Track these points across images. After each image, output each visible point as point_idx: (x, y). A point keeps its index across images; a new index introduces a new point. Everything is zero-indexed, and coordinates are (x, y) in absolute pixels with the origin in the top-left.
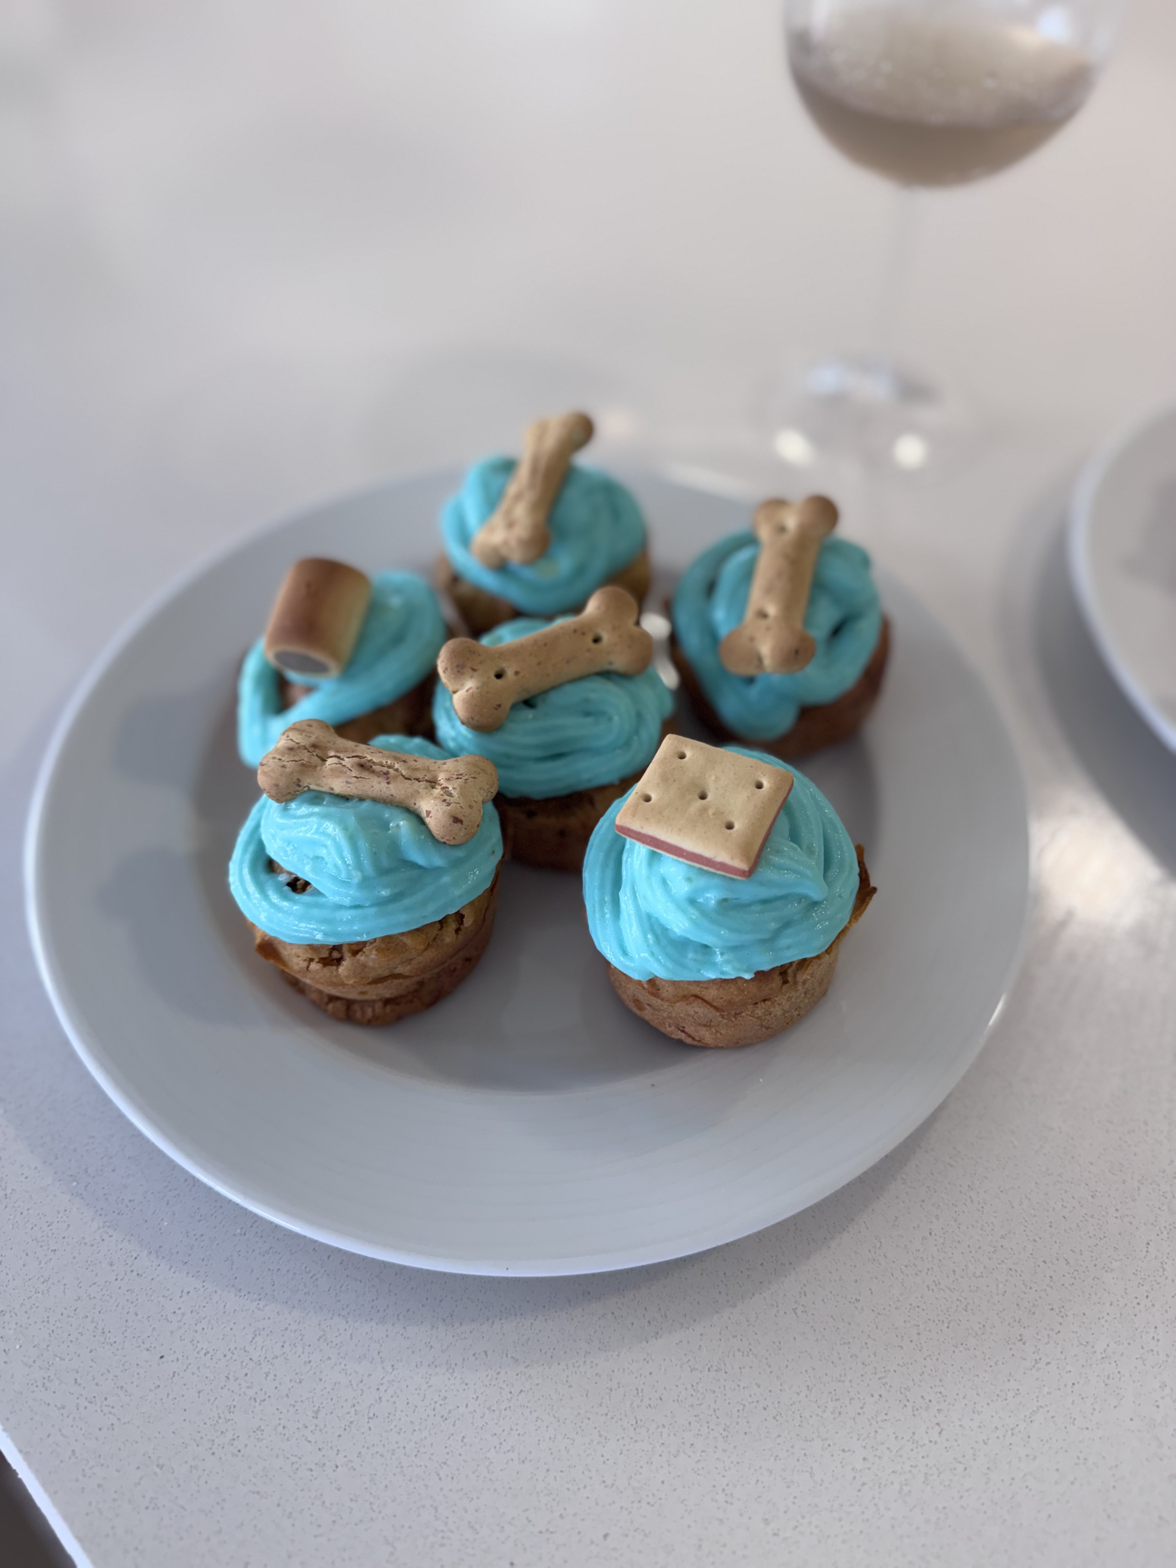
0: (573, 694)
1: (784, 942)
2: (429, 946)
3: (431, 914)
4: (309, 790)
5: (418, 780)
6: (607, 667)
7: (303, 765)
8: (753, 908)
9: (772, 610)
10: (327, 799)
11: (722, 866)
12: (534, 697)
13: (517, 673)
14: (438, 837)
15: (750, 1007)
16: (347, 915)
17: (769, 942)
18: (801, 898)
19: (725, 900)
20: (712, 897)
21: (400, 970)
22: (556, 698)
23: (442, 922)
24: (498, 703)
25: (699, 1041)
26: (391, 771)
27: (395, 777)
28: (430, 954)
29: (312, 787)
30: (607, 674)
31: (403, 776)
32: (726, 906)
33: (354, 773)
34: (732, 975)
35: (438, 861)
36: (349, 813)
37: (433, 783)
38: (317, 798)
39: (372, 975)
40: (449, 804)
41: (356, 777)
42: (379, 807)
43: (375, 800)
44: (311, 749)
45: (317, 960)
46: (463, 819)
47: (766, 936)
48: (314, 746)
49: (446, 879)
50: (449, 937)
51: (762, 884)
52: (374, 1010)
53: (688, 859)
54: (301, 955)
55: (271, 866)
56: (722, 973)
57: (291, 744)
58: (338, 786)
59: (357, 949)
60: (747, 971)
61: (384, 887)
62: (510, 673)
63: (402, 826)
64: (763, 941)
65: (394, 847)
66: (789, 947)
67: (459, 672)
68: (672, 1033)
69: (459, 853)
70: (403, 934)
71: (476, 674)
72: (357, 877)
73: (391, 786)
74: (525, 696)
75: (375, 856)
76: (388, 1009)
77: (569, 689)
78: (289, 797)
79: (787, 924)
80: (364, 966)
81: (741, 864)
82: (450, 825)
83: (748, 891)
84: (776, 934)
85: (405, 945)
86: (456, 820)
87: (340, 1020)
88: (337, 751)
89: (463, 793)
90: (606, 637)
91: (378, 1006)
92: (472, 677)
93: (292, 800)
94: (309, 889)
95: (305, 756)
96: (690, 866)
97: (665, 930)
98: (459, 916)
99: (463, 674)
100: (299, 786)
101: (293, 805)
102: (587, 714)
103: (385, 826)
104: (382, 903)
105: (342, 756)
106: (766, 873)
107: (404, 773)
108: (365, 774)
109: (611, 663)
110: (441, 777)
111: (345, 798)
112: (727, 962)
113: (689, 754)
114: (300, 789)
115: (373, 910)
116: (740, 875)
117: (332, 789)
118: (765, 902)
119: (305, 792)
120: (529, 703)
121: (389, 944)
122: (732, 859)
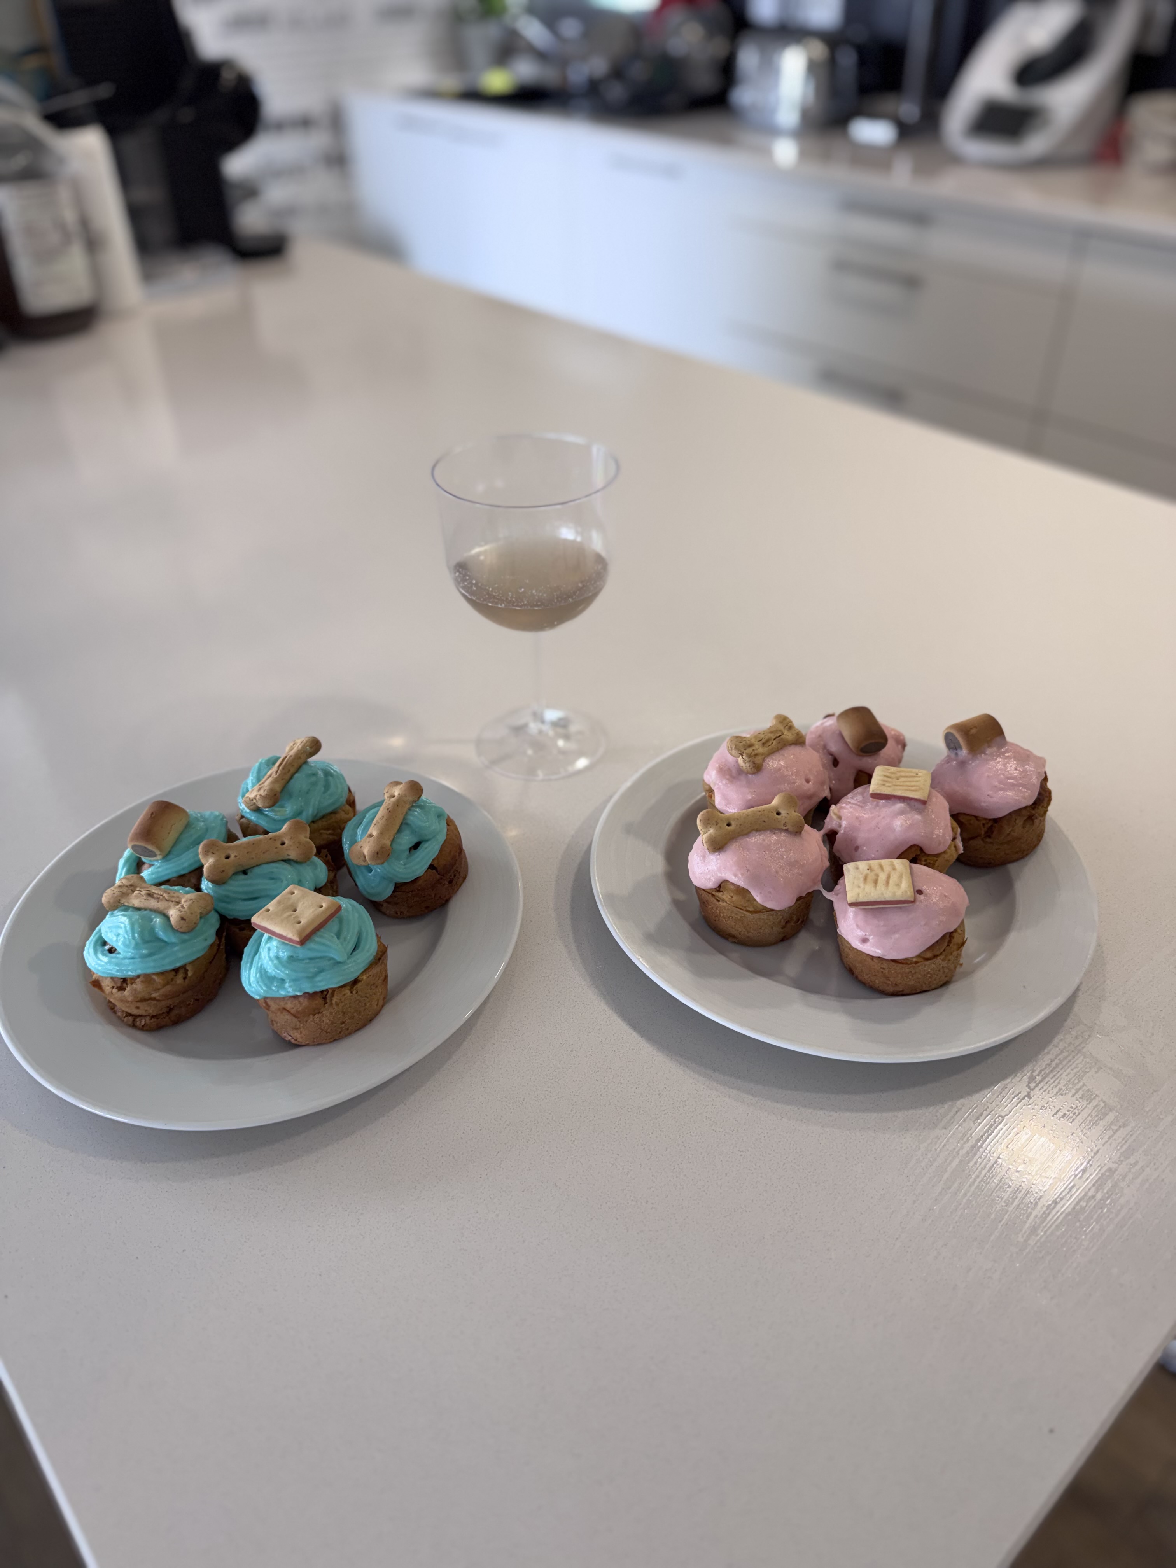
0: (266, 868)
1: (318, 979)
2: (168, 983)
3: (168, 964)
4: (124, 905)
5: (172, 901)
6: (287, 858)
7: (123, 893)
8: (305, 961)
9: (375, 833)
10: (131, 909)
11: (290, 940)
12: (247, 869)
13: (236, 856)
14: (174, 927)
15: (311, 1016)
16: (127, 961)
17: (311, 978)
18: (331, 959)
19: (292, 957)
20: (284, 955)
21: (155, 995)
22: (257, 870)
23: (176, 971)
24: (223, 869)
25: (296, 1040)
26: (161, 897)
27: (162, 900)
28: (168, 988)
29: (126, 904)
30: (287, 861)
31: (166, 900)
32: (291, 959)
33: (144, 897)
34: (292, 994)
35: (172, 938)
36: (136, 915)
37: (178, 903)
38: (127, 908)
39: (140, 996)
40: (181, 912)
41: (145, 899)
42: (151, 913)
43: (151, 910)
44: (129, 887)
45: (115, 987)
46: (186, 919)
47: (310, 975)
48: (131, 885)
49: (176, 948)
50: (179, 980)
51: (309, 949)
52: (145, 1021)
53: (278, 938)
54: (109, 985)
55: (105, 943)
56: (288, 992)
57: (121, 884)
58: (136, 903)
59: (133, 979)
60: (300, 991)
61: (146, 949)
62: (232, 856)
63: (158, 920)
64: (308, 978)
65: (152, 930)
66: (320, 981)
67: (206, 854)
68: (285, 1037)
69: (186, 937)
70: (154, 974)
71: (214, 855)
72: (133, 942)
73: (159, 903)
74: (242, 869)
75: (141, 934)
76: (153, 1020)
77: (265, 866)
78: (114, 908)
79: (321, 971)
80: (135, 990)
81: (297, 939)
82: (180, 921)
83: (302, 952)
84: (316, 974)
85: (154, 980)
86: (183, 919)
87: (129, 1025)
88: (141, 888)
89: (190, 907)
90: (287, 842)
91: (148, 1018)
92: (212, 857)
93: (114, 910)
94: (116, 952)
95: (125, 889)
96: (280, 941)
97: (266, 972)
98: (184, 968)
99: (208, 855)
100: (120, 903)
101: (116, 912)
102: (272, 879)
103: (151, 920)
104: (144, 957)
105: (142, 890)
106: (311, 945)
107: (167, 898)
108: (149, 898)
109: (289, 855)
110: (183, 901)
111: (138, 909)
112: (290, 987)
113: (296, 892)
114: (119, 904)
115: (139, 960)
116: (297, 944)
117: (134, 905)
118: (311, 959)
119: (122, 906)
120: (245, 872)
121: (147, 978)
122: (294, 936)
